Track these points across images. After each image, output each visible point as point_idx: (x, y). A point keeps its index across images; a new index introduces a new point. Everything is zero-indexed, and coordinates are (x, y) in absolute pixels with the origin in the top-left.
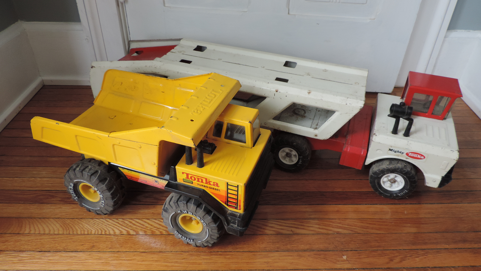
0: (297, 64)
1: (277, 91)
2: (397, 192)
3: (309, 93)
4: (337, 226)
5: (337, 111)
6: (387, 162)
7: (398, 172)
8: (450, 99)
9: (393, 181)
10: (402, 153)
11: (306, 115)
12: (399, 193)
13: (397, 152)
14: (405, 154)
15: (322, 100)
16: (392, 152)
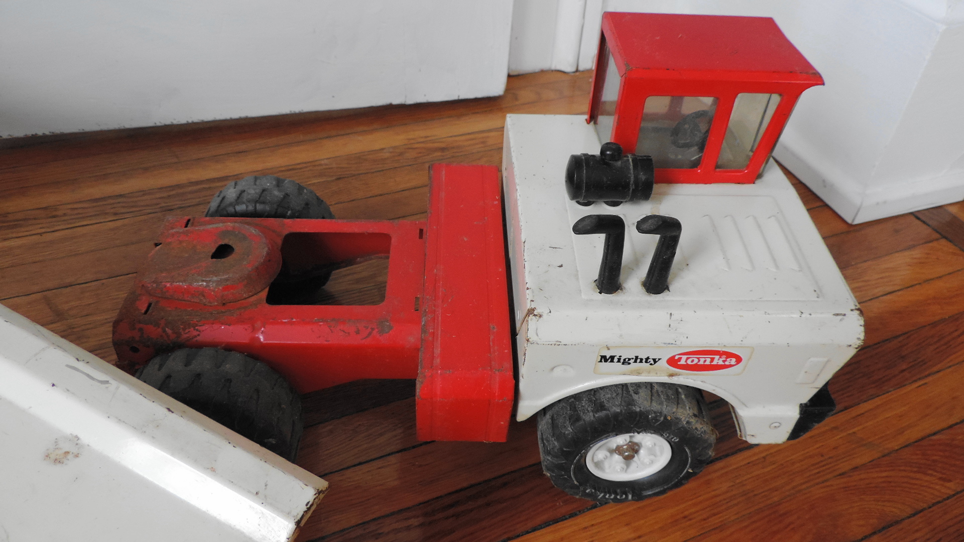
8: (776, 99)
10: (652, 362)
13: (632, 361)
14: (663, 364)
16: (616, 366)
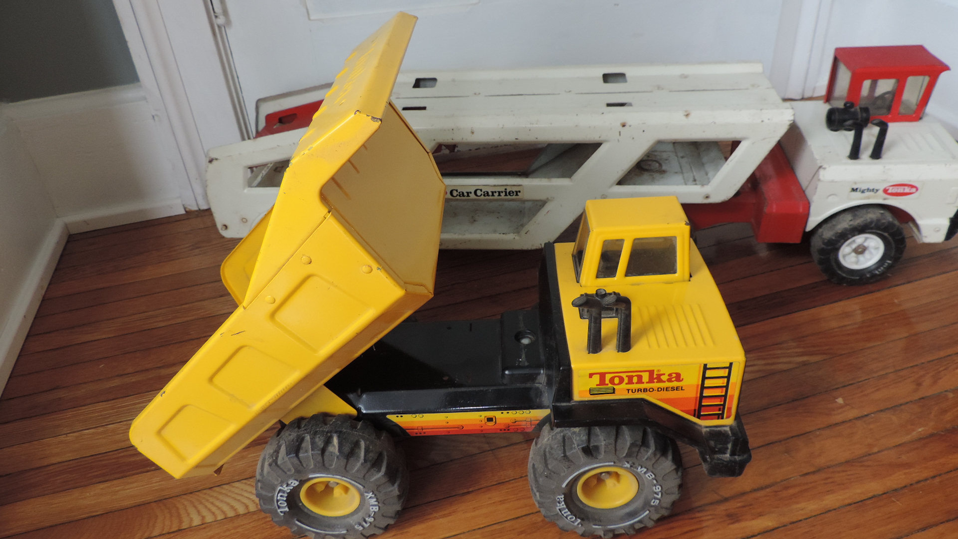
0: (627, 76)
1: (624, 126)
2: (874, 267)
3: (687, 115)
4: (796, 352)
5: (745, 139)
6: (848, 217)
7: (872, 228)
8: (927, 79)
9: (860, 250)
10: (876, 191)
11: (664, 167)
12: (877, 268)
13: (865, 191)
14: (881, 192)
15: (715, 123)
16: (858, 194)
